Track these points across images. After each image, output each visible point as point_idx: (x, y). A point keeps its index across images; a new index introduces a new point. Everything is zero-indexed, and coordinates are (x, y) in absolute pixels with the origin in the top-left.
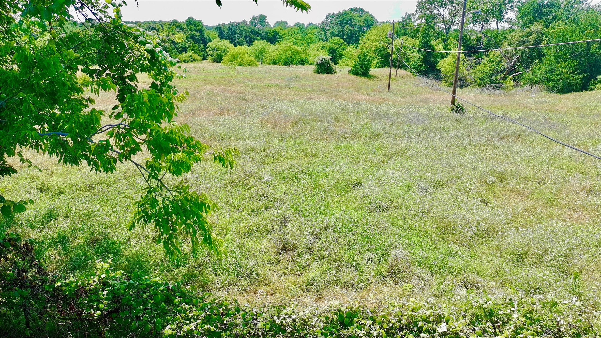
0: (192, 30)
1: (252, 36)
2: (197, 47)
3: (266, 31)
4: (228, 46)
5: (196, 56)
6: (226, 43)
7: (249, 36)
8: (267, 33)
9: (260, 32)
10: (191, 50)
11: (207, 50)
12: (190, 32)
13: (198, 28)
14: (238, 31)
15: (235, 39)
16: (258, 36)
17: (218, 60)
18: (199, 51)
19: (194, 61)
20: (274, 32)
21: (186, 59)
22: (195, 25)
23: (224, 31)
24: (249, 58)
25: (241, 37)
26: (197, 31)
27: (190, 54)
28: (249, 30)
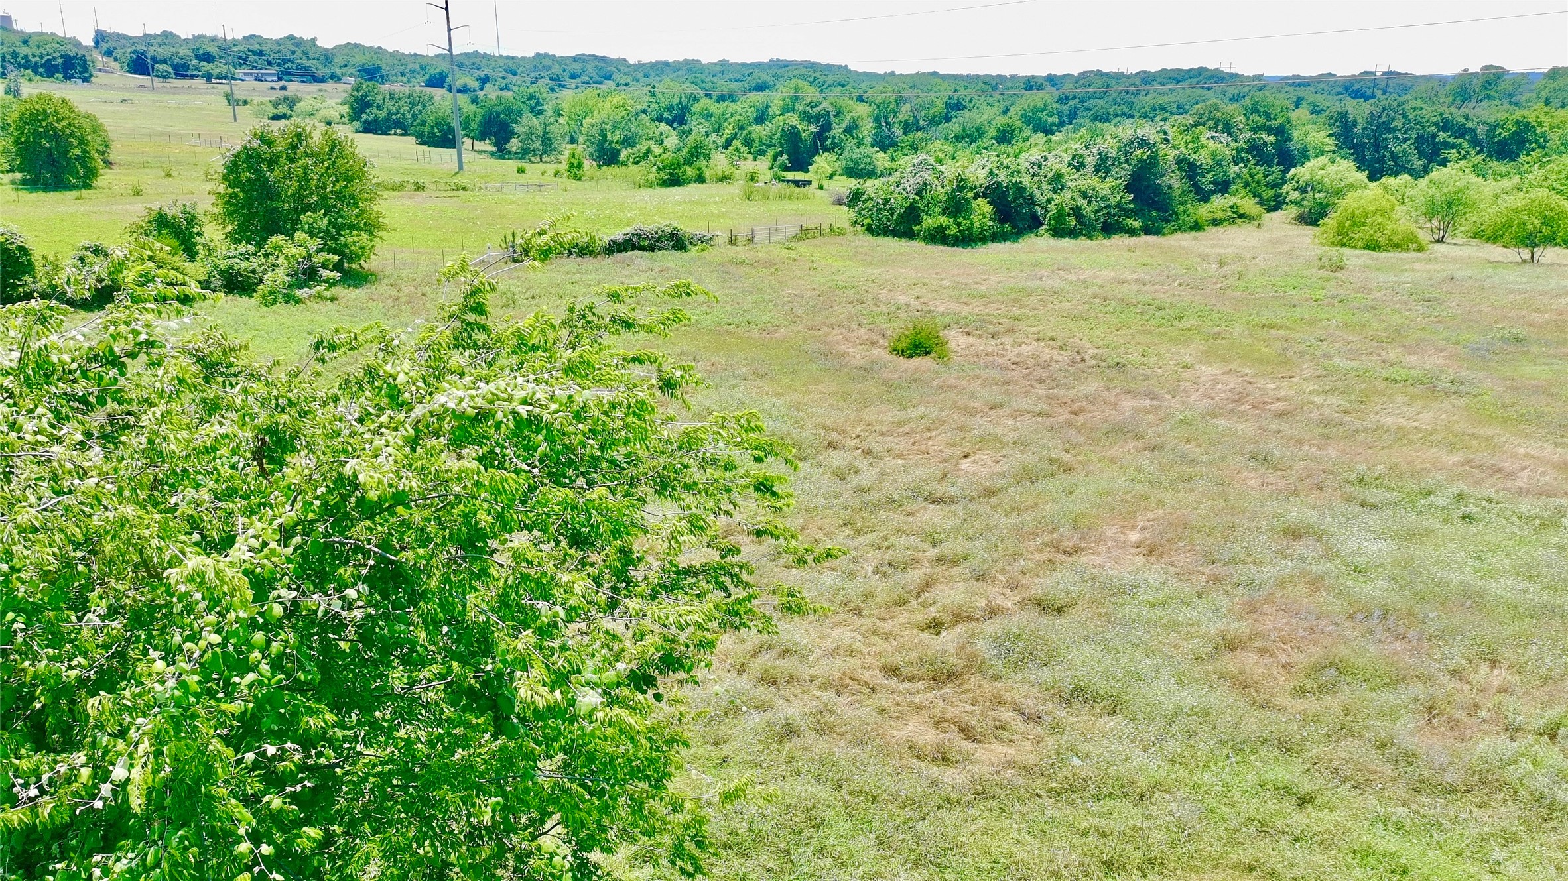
1: (1442, 136)
2: (1260, 176)
3: (1492, 120)
4: (1350, 180)
5: (1249, 205)
6: (1345, 170)
7: (1434, 136)
8: (1496, 127)
9: (1469, 125)
11: (1286, 188)
13: (1274, 123)
14: (1398, 123)
15: (1386, 147)
16: (1462, 135)
17: (1311, 219)
18: (1267, 185)
19: (1239, 221)
20: (1517, 122)
22: (1268, 116)
23: (1355, 123)
24: (1402, 221)
25: (1406, 140)
26: (1269, 131)
28: (1434, 120)
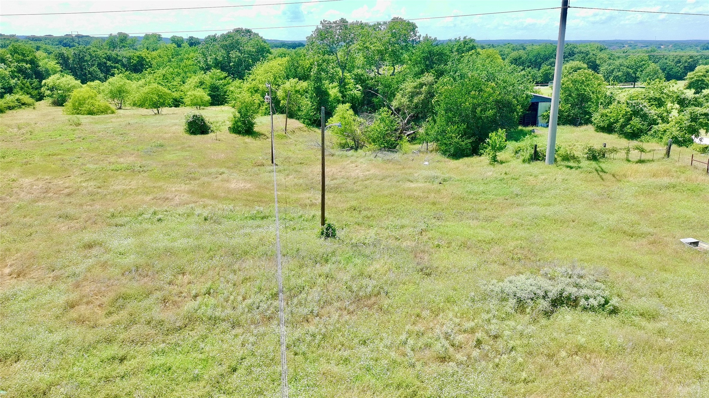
0: (18, 62)
1: (109, 63)
2: (28, 84)
3: (127, 56)
4: (73, 84)
5: (26, 98)
6: (69, 80)
7: (105, 63)
8: (130, 59)
9: (119, 58)
10: (18, 89)
11: (43, 89)
12: (16, 64)
13: (28, 59)
14: (87, 58)
15: (85, 69)
16: (117, 63)
17: (60, 102)
18: (33, 88)
19: (23, 107)
20: (138, 57)
21: (11, 104)
22: (23, 55)
23: (68, 58)
24: (101, 101)
25: (93, 65)
26: (27, 62)
27: (17, 96)
28: (104, 56)
